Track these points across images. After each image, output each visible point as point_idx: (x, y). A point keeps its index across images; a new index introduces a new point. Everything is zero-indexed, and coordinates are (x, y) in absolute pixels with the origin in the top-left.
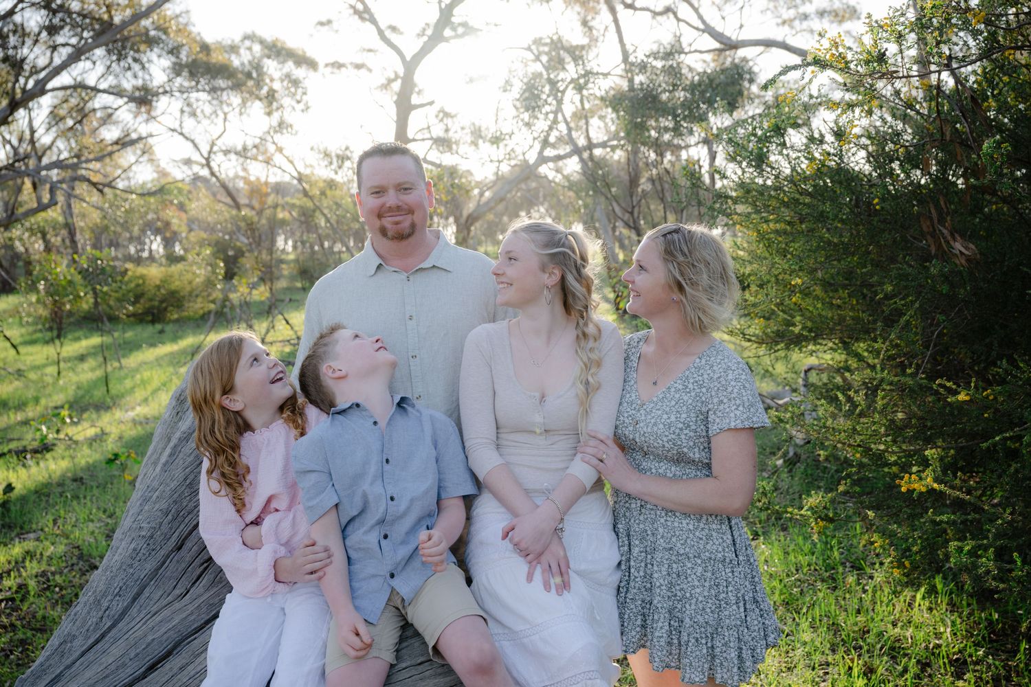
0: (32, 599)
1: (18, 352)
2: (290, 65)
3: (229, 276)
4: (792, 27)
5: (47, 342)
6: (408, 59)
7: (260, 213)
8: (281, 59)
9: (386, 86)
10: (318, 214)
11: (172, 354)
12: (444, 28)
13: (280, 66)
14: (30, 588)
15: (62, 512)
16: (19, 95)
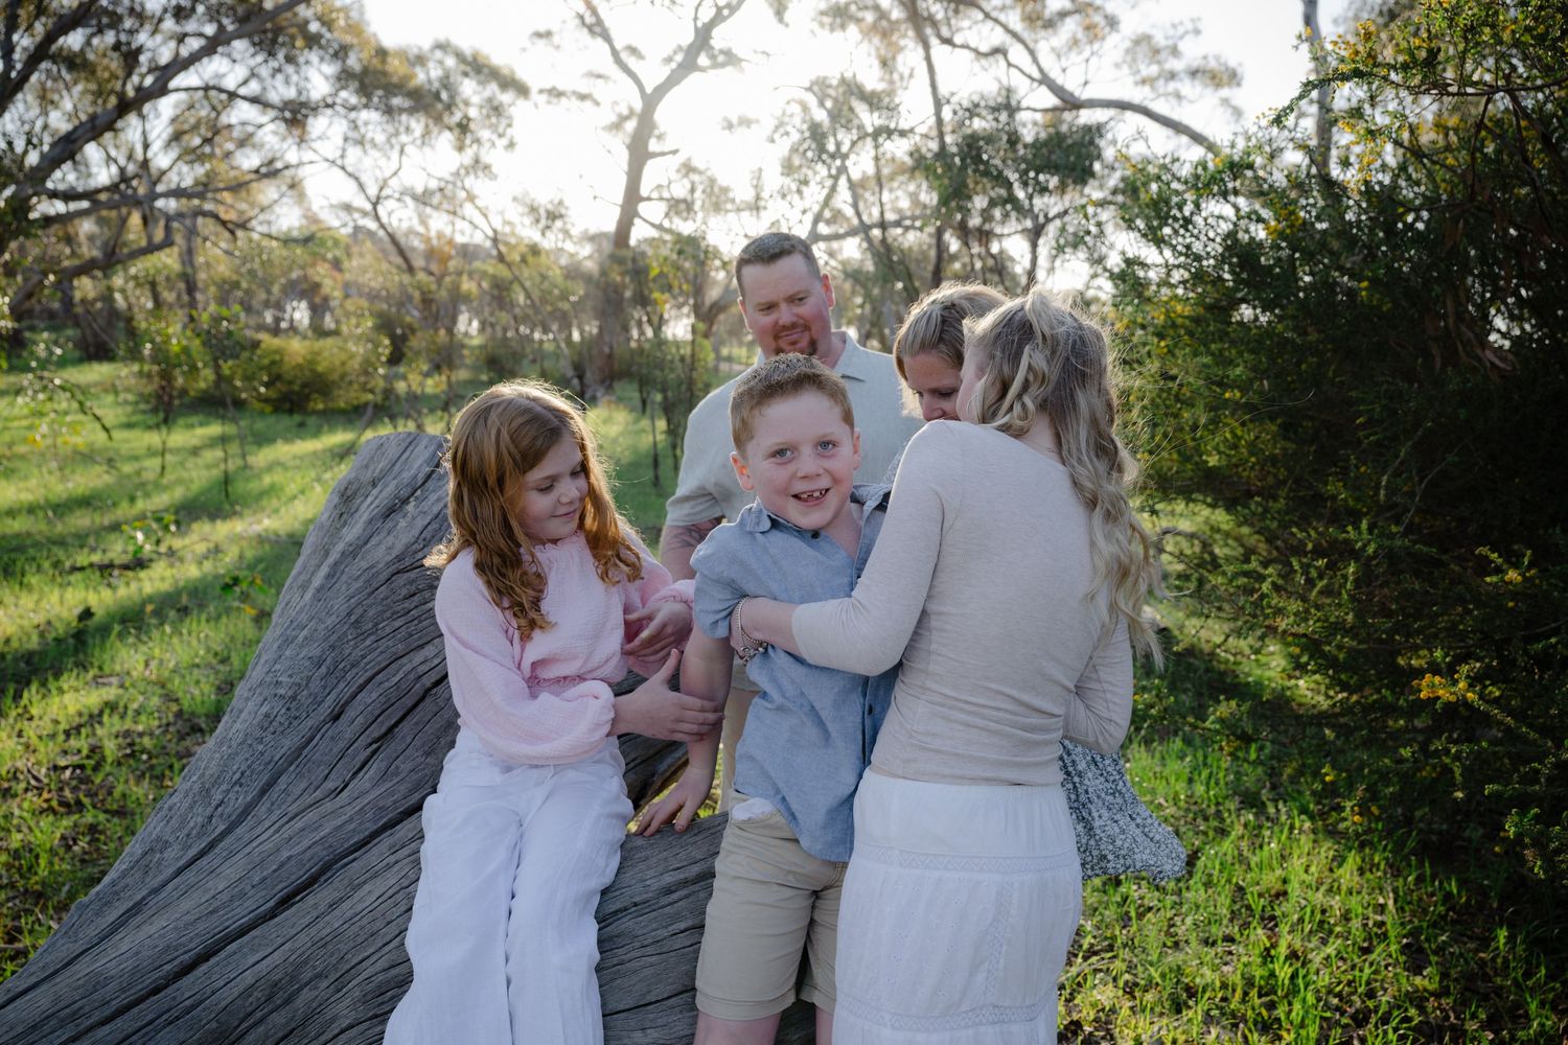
0: (108, 768)
1: (110, 438)
2: (493, 88)
3: (396, 358)
4: (1153, 88)
5: (149, 428)
6: (649, 90)
7: (439, 281)
8: (482, 78)
9: (617, 126)
10: (516, 287)
11: (315, 453)
12: (698, 54)
13: (480, 88)
14: (108, 753)
15: (157, 652)
16: (130, 92)
